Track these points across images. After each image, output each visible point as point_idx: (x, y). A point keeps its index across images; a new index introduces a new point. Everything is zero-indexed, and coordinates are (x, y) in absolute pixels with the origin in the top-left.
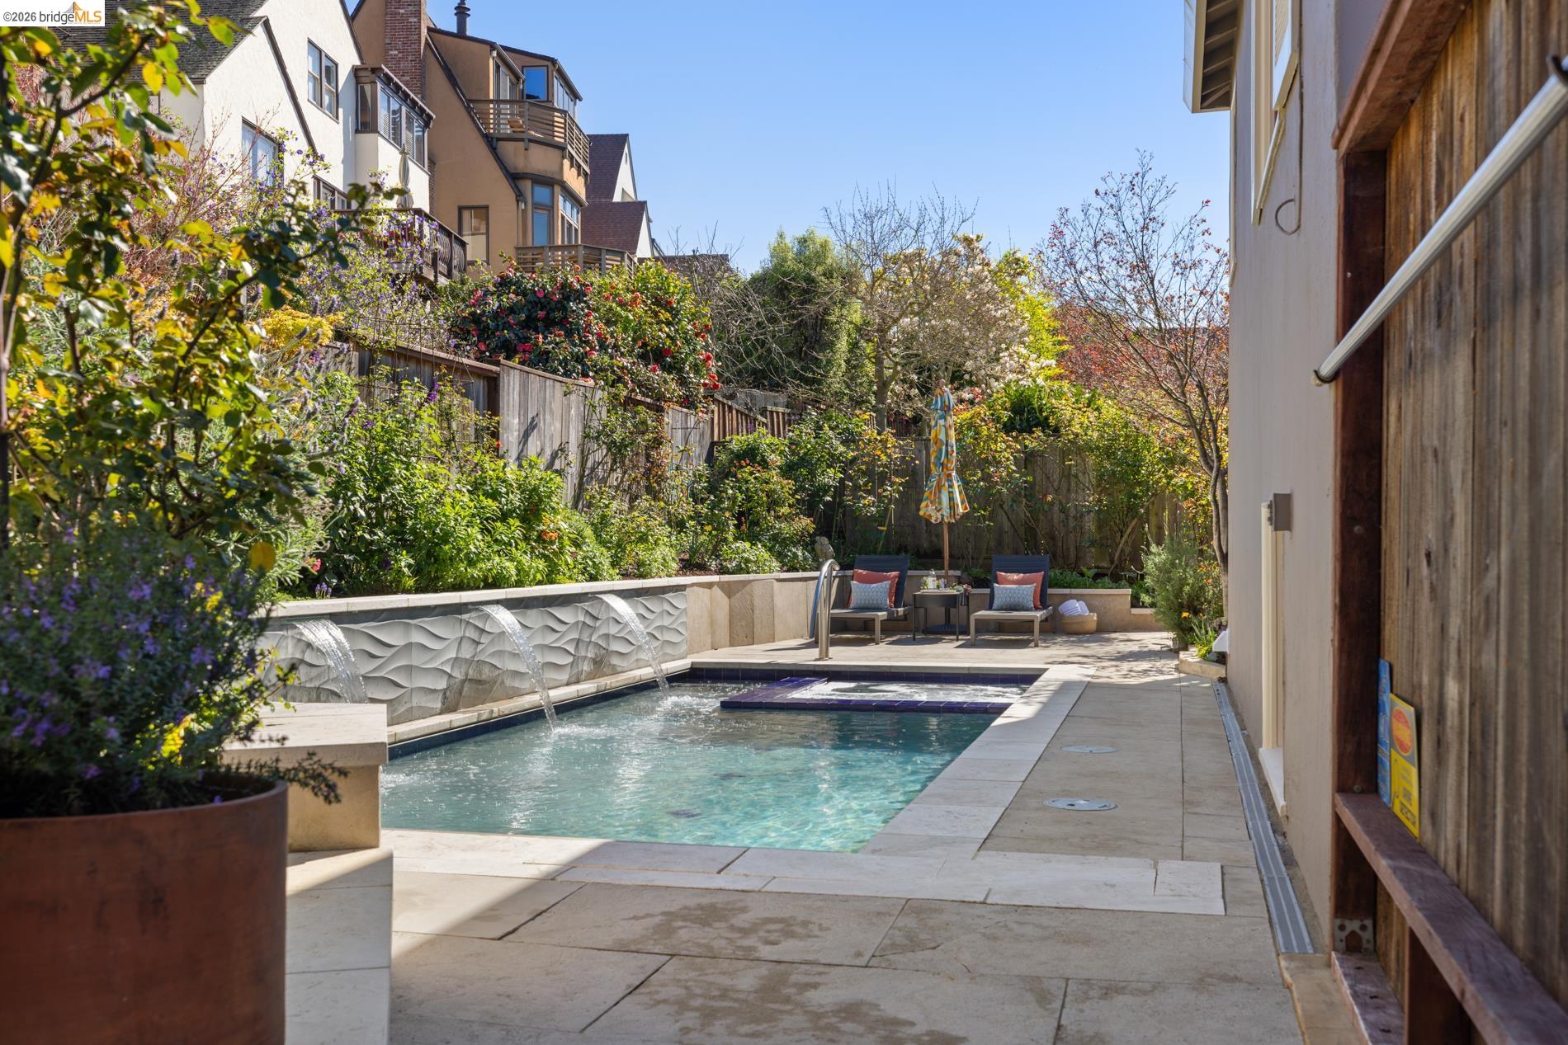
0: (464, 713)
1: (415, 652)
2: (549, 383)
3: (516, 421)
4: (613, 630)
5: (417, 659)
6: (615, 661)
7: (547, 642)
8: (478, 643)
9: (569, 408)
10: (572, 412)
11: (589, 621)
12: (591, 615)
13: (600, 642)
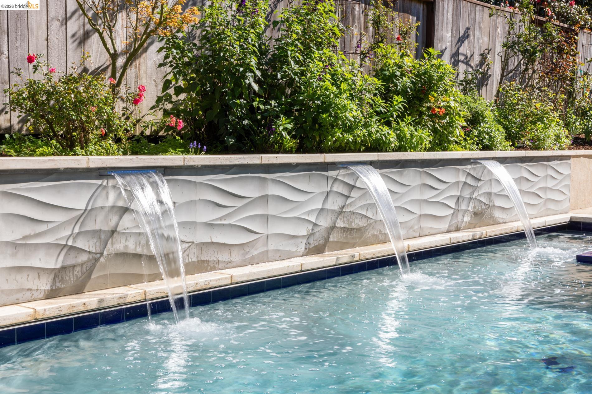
0: (329, 256)
1: (271, 202)
2: (478, 8)
3: (449, 34)
4: (495, 189)
5: (273, 209)
6: (497, 214)
7: (425, 197)
8: (348, 197)
9: (496, 27)
10: (499, 30)
11: (470, 181)
12: (473, 176)
13: (482, 199)
